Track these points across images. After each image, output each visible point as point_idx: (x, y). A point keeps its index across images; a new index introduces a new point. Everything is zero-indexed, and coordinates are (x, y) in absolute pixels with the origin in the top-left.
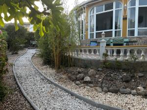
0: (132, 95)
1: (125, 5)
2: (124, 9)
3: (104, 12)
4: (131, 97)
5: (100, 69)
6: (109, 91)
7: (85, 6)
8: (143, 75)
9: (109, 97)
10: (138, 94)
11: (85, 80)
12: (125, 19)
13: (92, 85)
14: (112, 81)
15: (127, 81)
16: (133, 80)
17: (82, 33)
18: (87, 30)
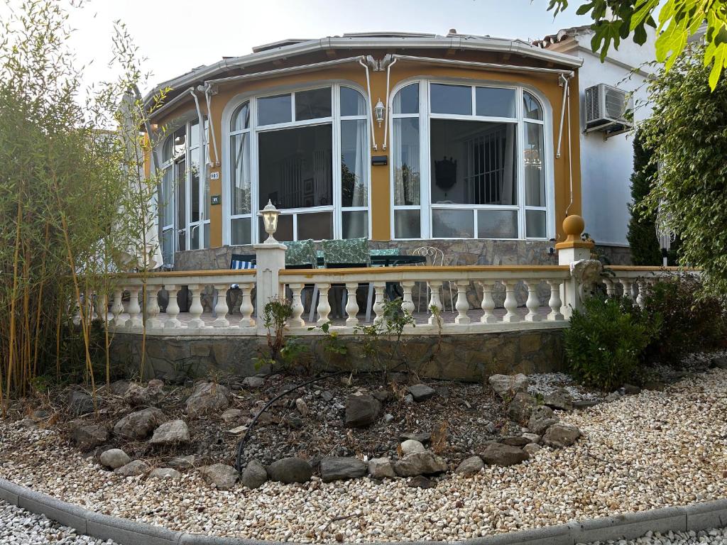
0: (372, 478)
1: (380, 105)
2: (376, 123)
3: (294, 123)
4: (365, 488)
5: (251, 381)
6: (270, 477)
7: (206, 89)
8: (430, 390)
9: (263, 506)
10: (398, 473)
11: (155, 438)
12: (380, 162)
13: (191, 459)
14: (298, 427)
15: (363, 424)
16: (389, 417)
17: (195, 217)
18: (216, 201)
